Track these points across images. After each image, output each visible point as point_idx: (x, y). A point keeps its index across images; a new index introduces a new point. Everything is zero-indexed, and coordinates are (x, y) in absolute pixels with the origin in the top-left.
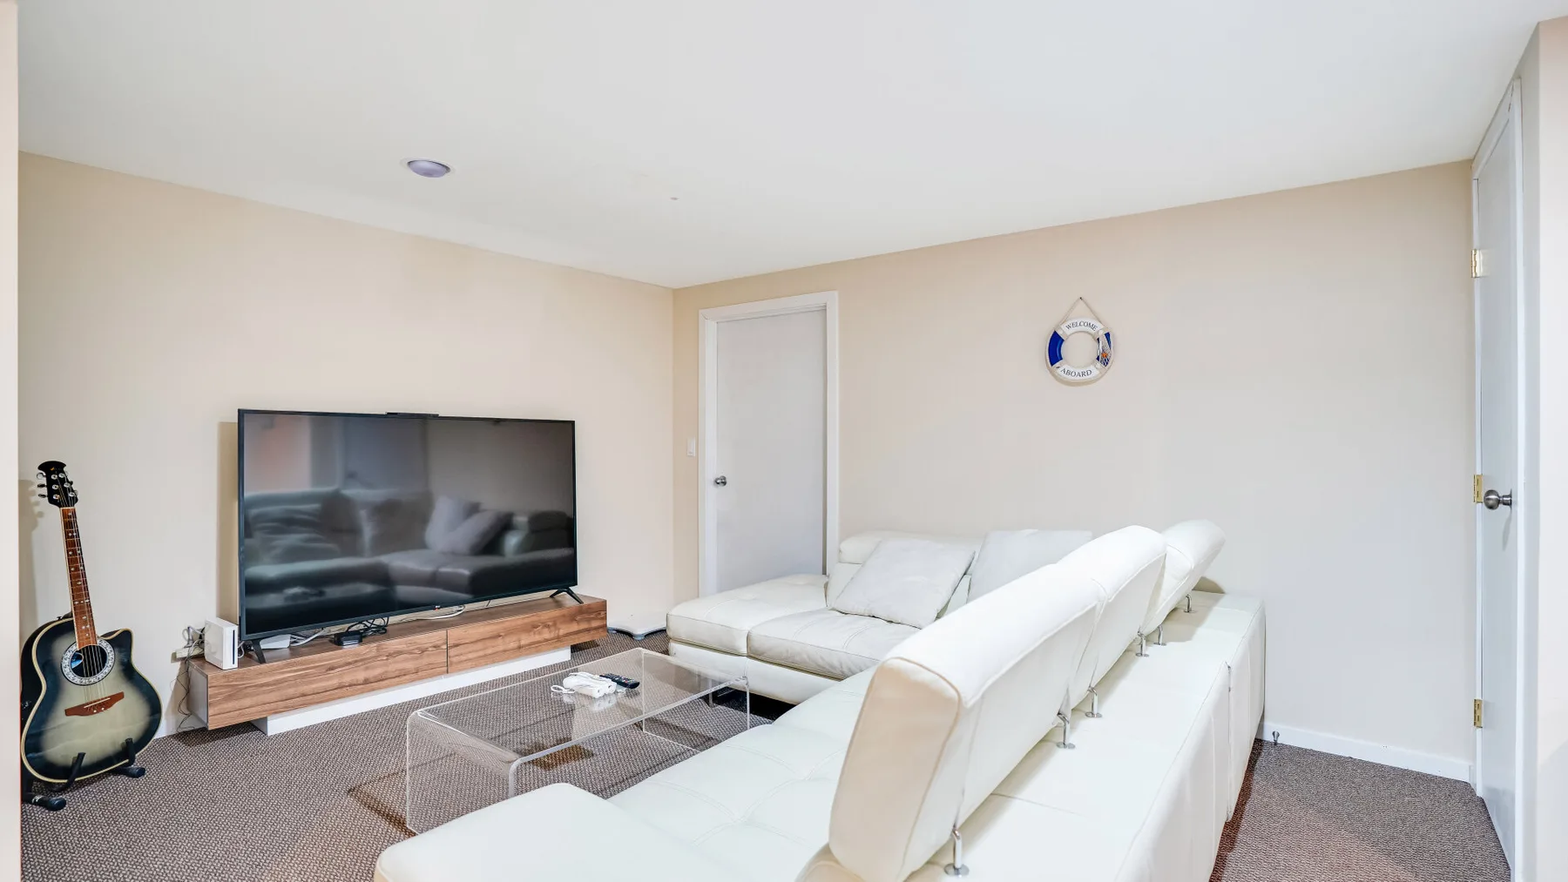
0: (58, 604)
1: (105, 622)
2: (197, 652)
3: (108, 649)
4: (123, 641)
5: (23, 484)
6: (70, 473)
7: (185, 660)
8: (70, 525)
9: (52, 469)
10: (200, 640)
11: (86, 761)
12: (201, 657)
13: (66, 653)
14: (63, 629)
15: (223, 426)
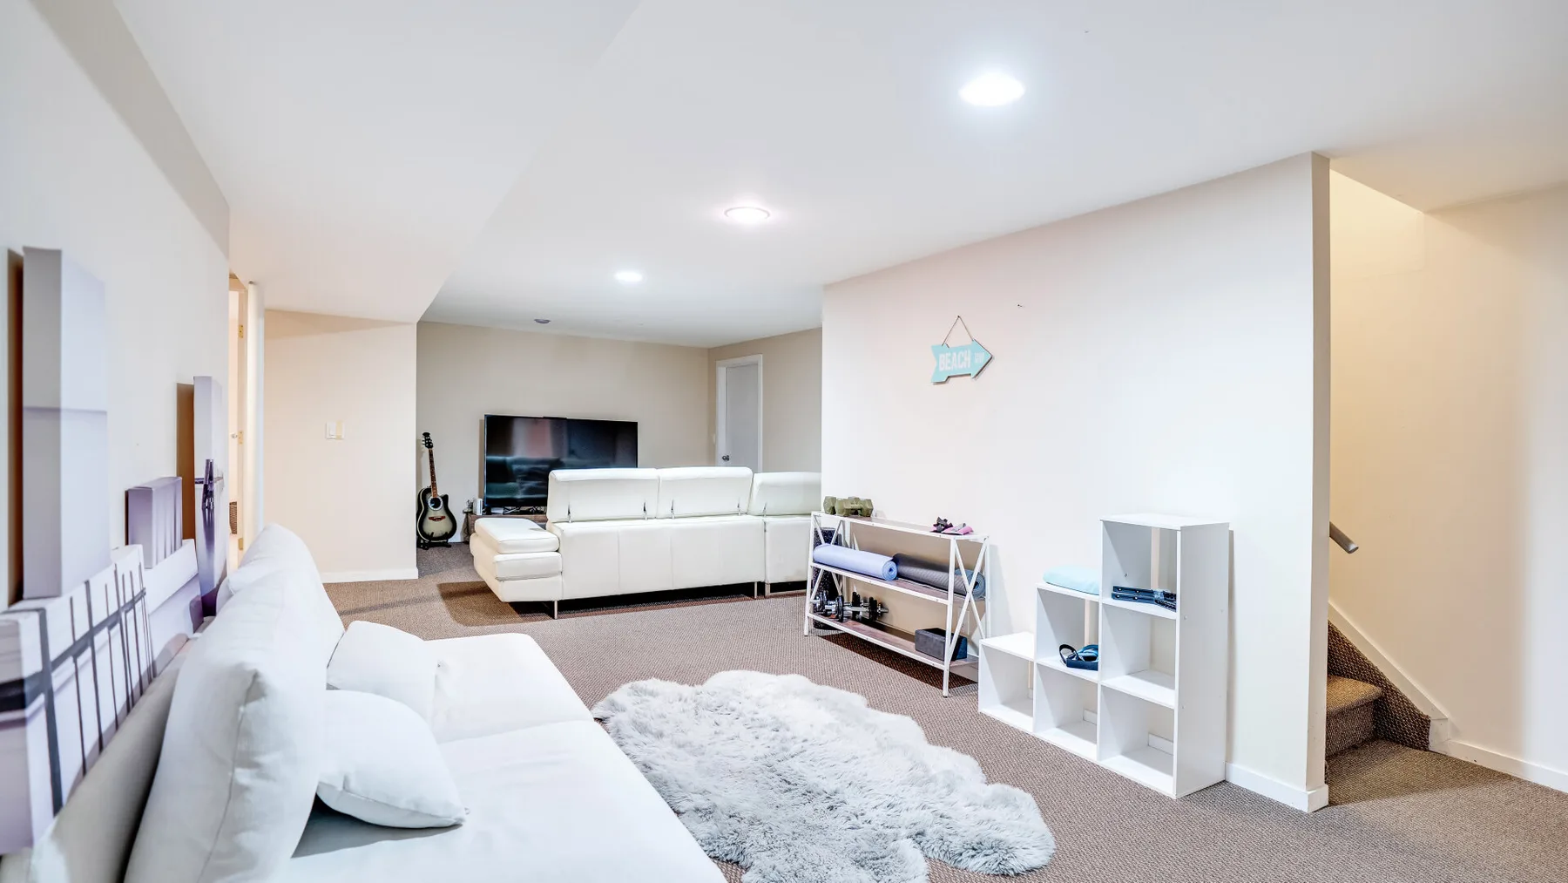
0: (427, 484)
1: (440, 493)
2: (470, 510)
3: (441, 500)
4: (445, 498)
5: (418, 441)
6: (431, 437)
7: (467, 513)
8: (431, 455)
9: (426, 435)
10: (471, 506)
11: (434, 536)
12: (471, 513)
13: (430, 498)
14: (428, 491)
15: (481, 421)
